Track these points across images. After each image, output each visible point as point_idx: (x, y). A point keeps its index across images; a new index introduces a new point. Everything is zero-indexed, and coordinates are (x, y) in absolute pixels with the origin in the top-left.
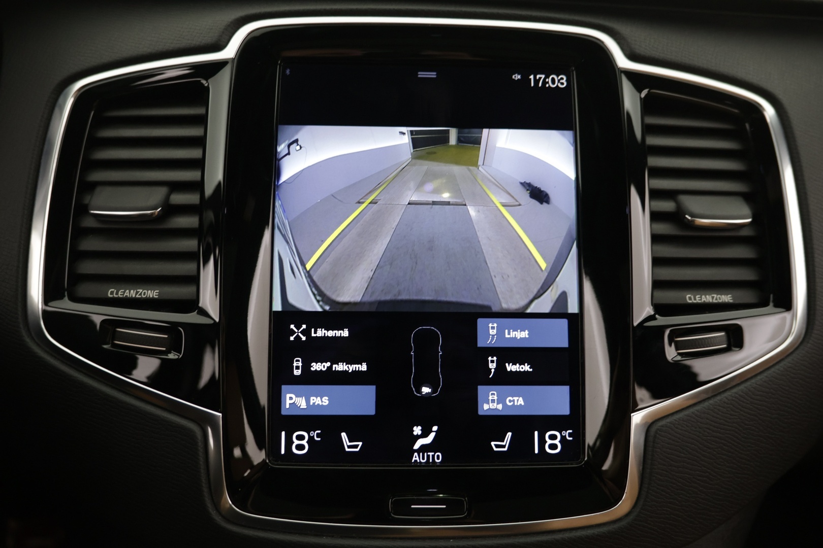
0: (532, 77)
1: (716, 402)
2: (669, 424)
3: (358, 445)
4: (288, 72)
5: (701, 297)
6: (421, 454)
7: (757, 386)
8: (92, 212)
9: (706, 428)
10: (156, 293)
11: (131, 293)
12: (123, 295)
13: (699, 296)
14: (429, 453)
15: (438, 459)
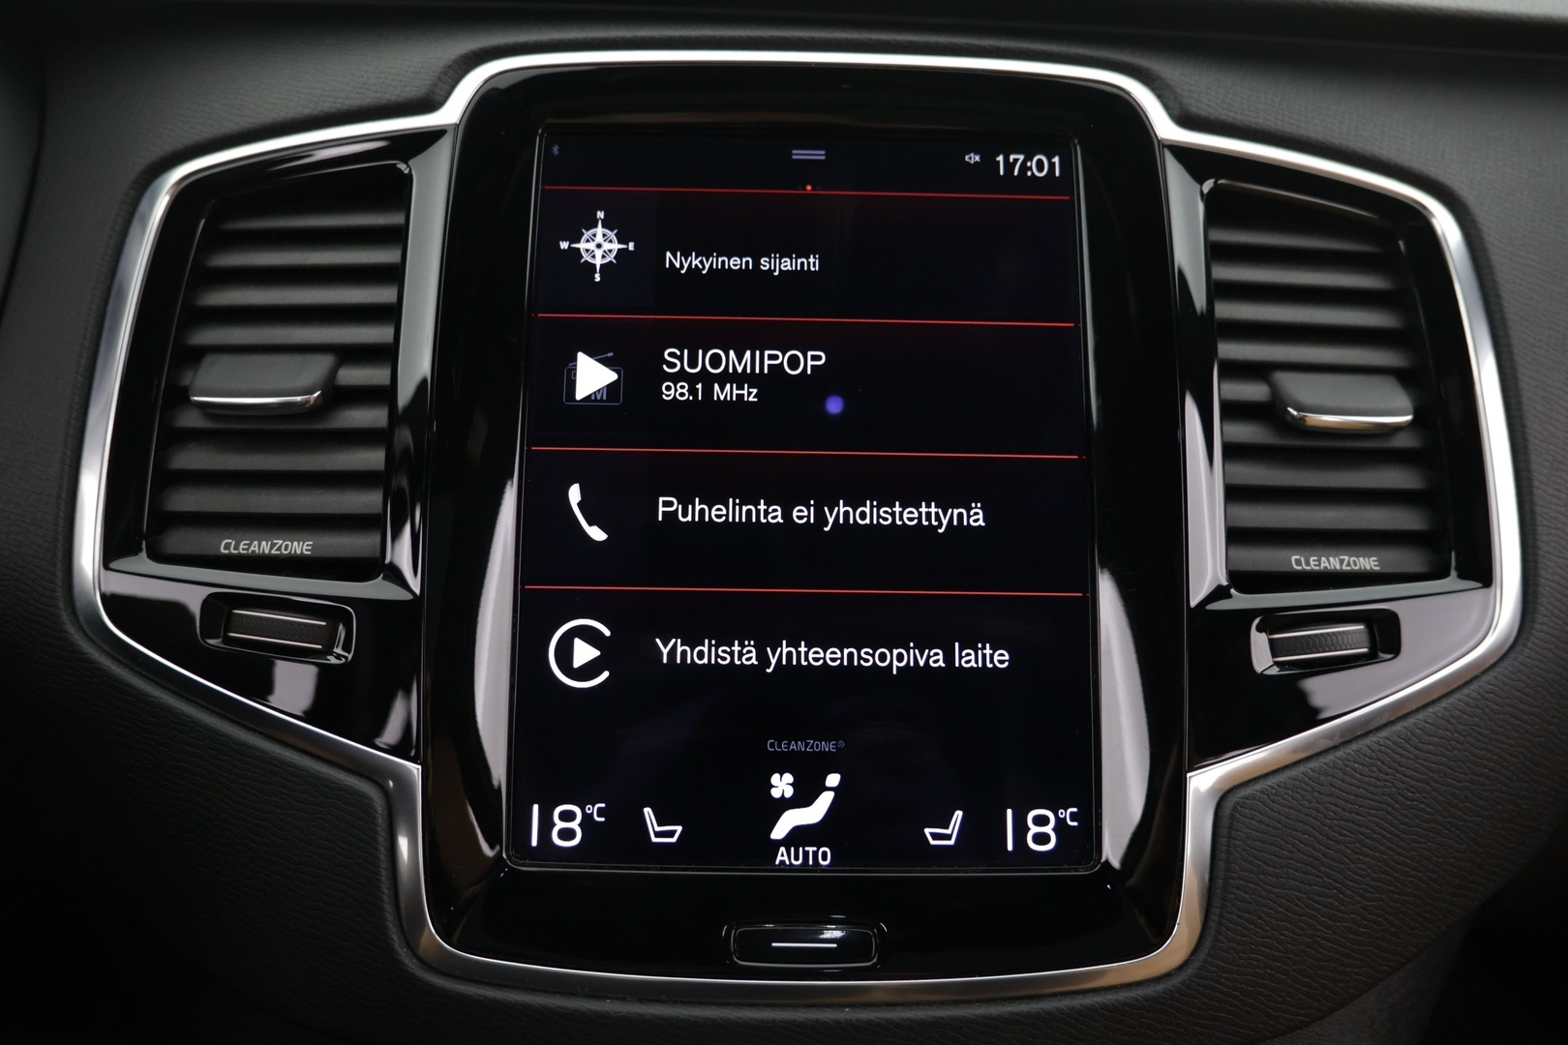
0: (1000, 158)
1: (1350, 754)
2: (1258, 794)
3: (675, 832)
4: (556, 150)
5: (1319, 561)
6: (792, 849)
7: (1427, 725)
8: (196, 398)
9: (1329, 803)
10: (308, 545)
11: (262, 546)
12: (247, 549)
13: (1316, 558)
14: (807, 849)
15: (824, 858)
